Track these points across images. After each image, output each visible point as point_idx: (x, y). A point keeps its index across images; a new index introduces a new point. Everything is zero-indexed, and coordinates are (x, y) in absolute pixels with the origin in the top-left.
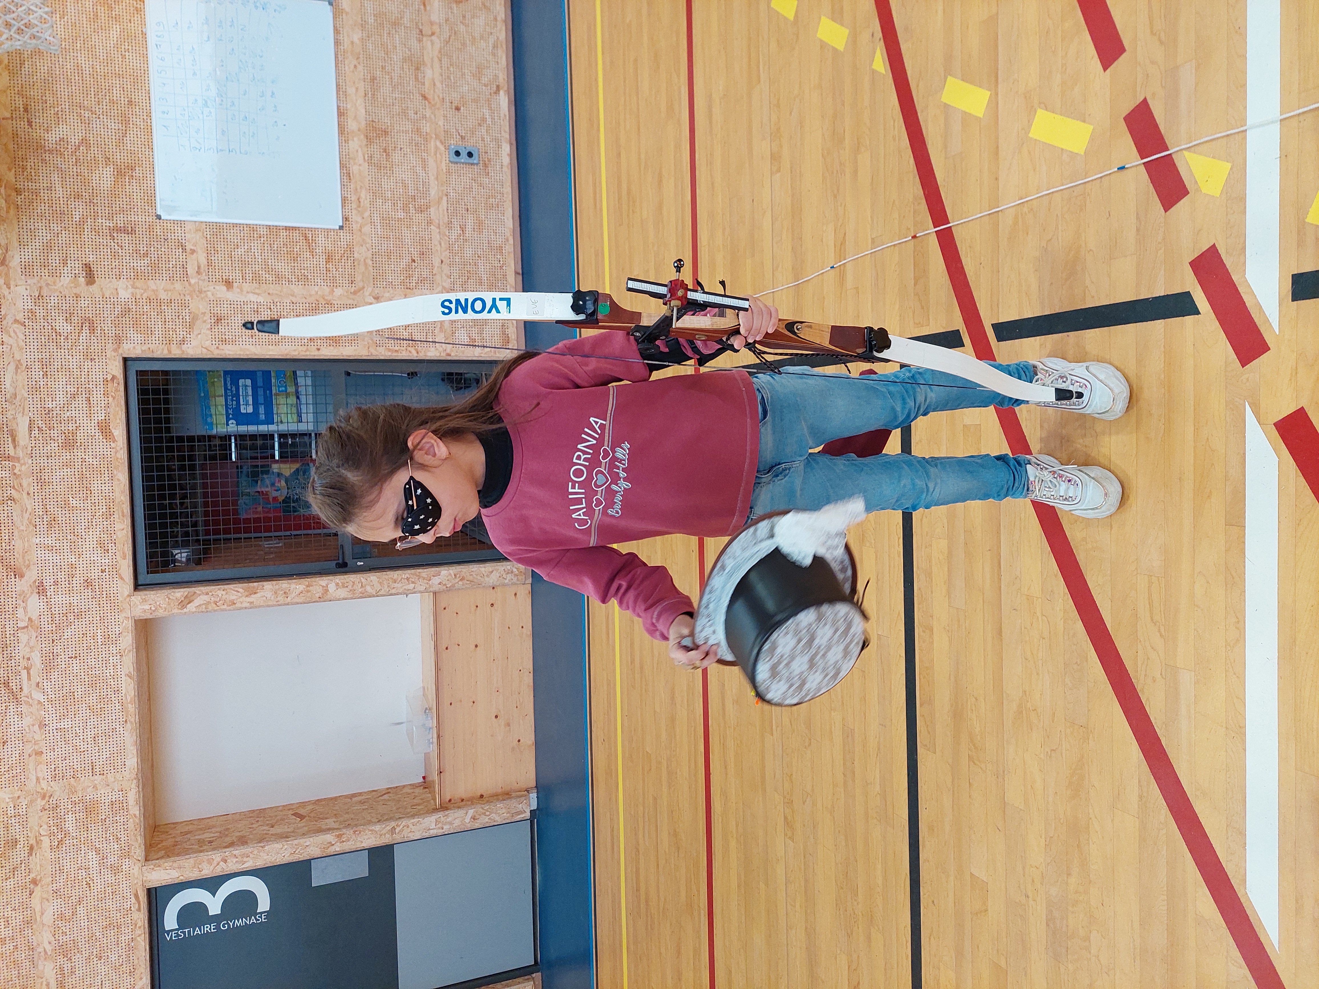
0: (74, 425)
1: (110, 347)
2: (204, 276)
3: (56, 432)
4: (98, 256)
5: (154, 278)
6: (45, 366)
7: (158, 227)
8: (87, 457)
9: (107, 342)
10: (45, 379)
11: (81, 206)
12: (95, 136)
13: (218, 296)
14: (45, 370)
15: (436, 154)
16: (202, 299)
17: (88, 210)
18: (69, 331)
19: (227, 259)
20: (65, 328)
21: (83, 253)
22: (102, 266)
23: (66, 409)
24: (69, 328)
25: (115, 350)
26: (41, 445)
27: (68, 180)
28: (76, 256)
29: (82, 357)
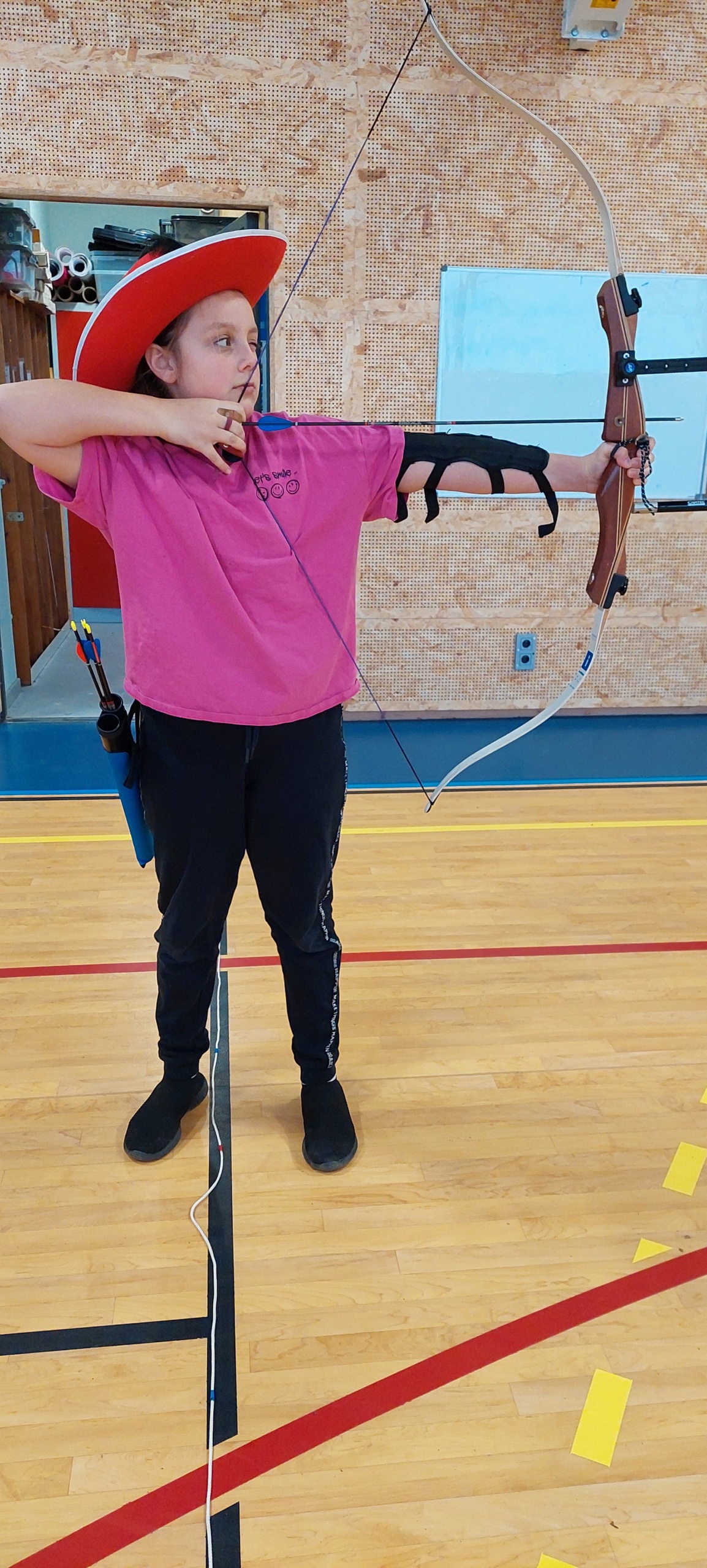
0: (178, 136)
1: (282, 192)
2: (372, 319)
3: (170, 111)
4: (394, 189)
5: (369, 256)
6: (255, 107)
7: (432, 267)
8: (137, 148)
9: (288, 188)
10: (238, 106)
11: (455, 173)
12: (540, 200)
13: (348, 335)
14: (250, 106)
15: (525, 617)
16: (345, 314)
17: (450, 182)
18: (300, 142)
19: (395, 349)
20: (305, 138)
21: (399, 171)
22: (382, 192)
23: (200, 127)
24: (305, 143)
25: (277, 198)
26: (152, 91)
27: (487, 161)
28: (395, 161)
29: (267, 155)
